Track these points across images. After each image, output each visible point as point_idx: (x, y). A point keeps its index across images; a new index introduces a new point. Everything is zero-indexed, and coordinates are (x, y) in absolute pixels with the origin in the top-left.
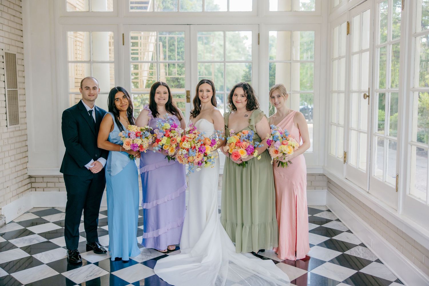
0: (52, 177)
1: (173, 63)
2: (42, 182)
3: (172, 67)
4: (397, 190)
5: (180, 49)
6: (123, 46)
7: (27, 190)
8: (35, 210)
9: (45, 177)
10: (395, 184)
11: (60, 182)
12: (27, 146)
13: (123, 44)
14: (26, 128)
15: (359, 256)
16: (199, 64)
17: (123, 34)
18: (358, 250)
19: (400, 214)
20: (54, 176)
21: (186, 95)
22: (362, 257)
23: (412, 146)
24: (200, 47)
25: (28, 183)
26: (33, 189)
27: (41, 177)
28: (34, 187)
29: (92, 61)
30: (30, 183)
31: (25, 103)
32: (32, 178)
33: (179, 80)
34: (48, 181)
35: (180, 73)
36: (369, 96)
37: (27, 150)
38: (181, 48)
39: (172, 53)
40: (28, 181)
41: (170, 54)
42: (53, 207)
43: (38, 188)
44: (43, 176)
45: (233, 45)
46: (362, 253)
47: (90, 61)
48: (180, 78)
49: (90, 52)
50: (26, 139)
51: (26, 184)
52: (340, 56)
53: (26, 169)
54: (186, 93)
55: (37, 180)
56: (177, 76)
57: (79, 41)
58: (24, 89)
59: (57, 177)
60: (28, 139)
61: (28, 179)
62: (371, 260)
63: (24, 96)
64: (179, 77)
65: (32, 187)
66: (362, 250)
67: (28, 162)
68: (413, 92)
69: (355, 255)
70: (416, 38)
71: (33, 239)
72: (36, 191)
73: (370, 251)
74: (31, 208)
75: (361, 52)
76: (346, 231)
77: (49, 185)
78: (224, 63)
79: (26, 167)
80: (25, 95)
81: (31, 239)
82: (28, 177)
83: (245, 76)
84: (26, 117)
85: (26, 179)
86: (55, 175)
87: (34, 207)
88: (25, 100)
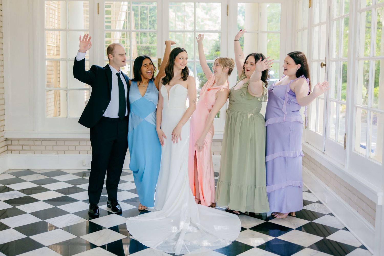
0: (27, 140)
1: (144, 32)
2: (17, 145)
3: (143, 36)
4: (345, 148)
5: (151, 18)
6: (98, 15)
7: (3, 152)
8: (11, 171)
9: (21, 140)
10: (343, 143)
11: (35, 145)
12: (4, 109)
13: (98, 14)
14: (3, 93)
15: (314, 211)
16: (170, 33)
17: (98, 4)
18: (314, 206)
19: (347, 169)
20: (29, 139)
21: (158, 63)
22: (317, 211)
23: (357, 108)
24: (172, 14)
25: (5, 145)
26: (9, 151)
27: (17, 140)
28: (10, 149)
29: (68, 29)
30: (6, 145)
31: (3, 68)
32: (8, 141)
33: (149, 49)
34: (24, 144)
35: (151, 42)
36: (325, 65)
37: (4, 114)
38: (152, 16)
39: (143, 22)
40: (5, 143)
41: (141, 23)
42: (29, 169)
43: (14, 150)
44: (19, 139)
45: (206, 13)
46: (317, 208)
47: (66, 29)
48: (150, 47)
49: (66, 20)
50: (3, 103)
51: (3, 146)
52: (303, 28)
53: (3, 132)
54: (157, 61)
55: (14, 143)
56: (148, 45)
57: (52, 9)
58: (2, 55)
59: (32, 140)
60: (5, 103)
61: (5, 141)
62: (324, 213)
63: (2, 62)
64: (150, 45)
65: (8, 150)
66: (318, 206)
67: (5, 125)
68: (358, 61)
69: (310, 209)
70: (361, 13)
71: (14, 194)
72: (12, 153)
73: (325, 207)
74: (7, 170)
75: (320, 24)
76: (306, 192)
77: (25, 147)
78: (194, 32)
79: (2, 130)
80: (3, 60)
81: (12, 194)
82: (5, 140)
83: (215, 46)
84: (3, 82)
85: (3, 141)
86: (31, 138)
87: (10, 168)
88: (3, 66)
